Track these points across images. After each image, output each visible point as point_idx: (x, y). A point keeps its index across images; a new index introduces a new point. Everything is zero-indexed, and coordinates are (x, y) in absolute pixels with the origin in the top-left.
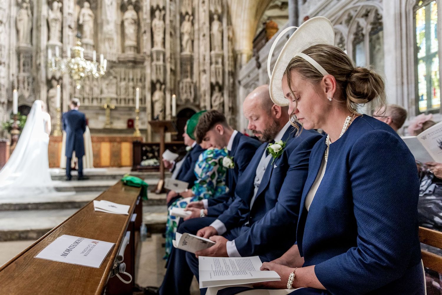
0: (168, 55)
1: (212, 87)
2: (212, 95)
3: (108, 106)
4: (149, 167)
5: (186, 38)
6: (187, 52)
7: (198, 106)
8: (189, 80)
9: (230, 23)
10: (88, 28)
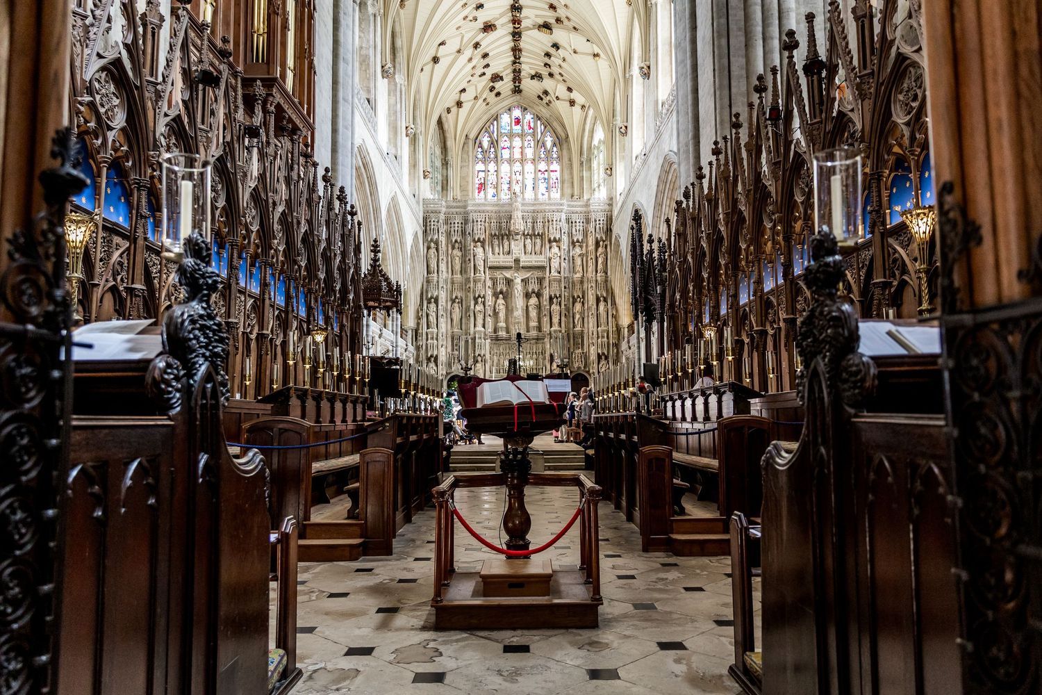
1: (599, 357)
5: (577, 316)
6: (578, 328)
7: (588, 372)
8: (580, 351)
9: (614, 303)
10: (502, 315)
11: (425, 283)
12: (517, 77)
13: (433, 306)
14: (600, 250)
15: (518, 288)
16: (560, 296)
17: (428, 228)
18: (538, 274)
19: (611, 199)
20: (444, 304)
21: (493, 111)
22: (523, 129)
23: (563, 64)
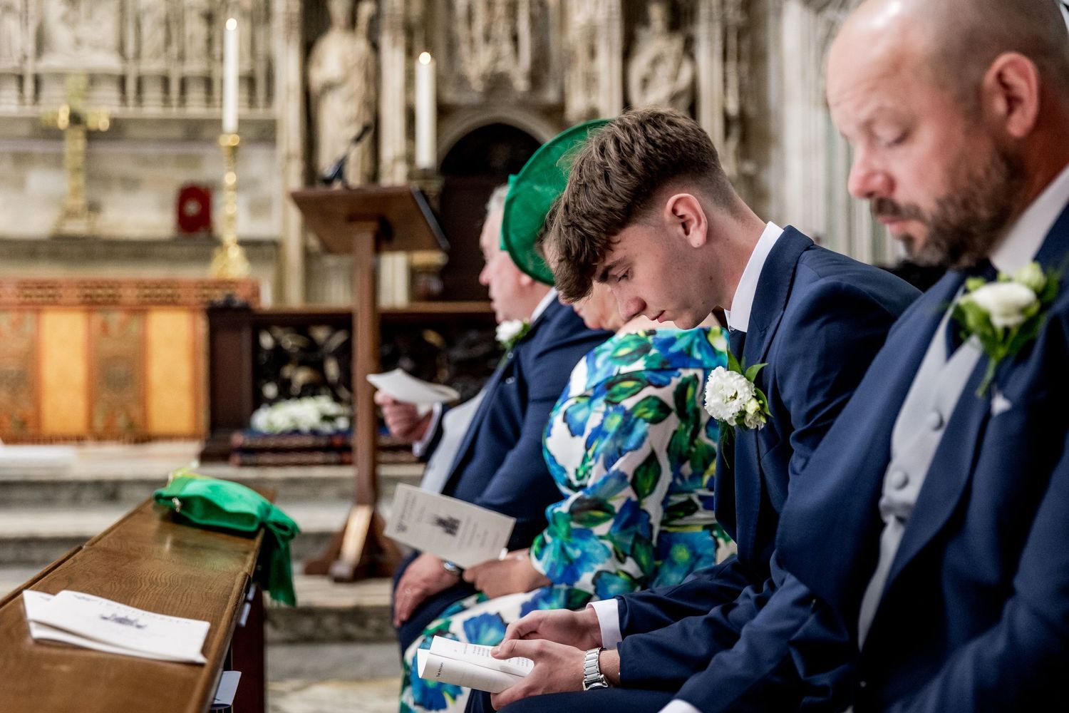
2: (628, 53)
3: (75, 119)
4: (295, 442)
7: (555, 113)
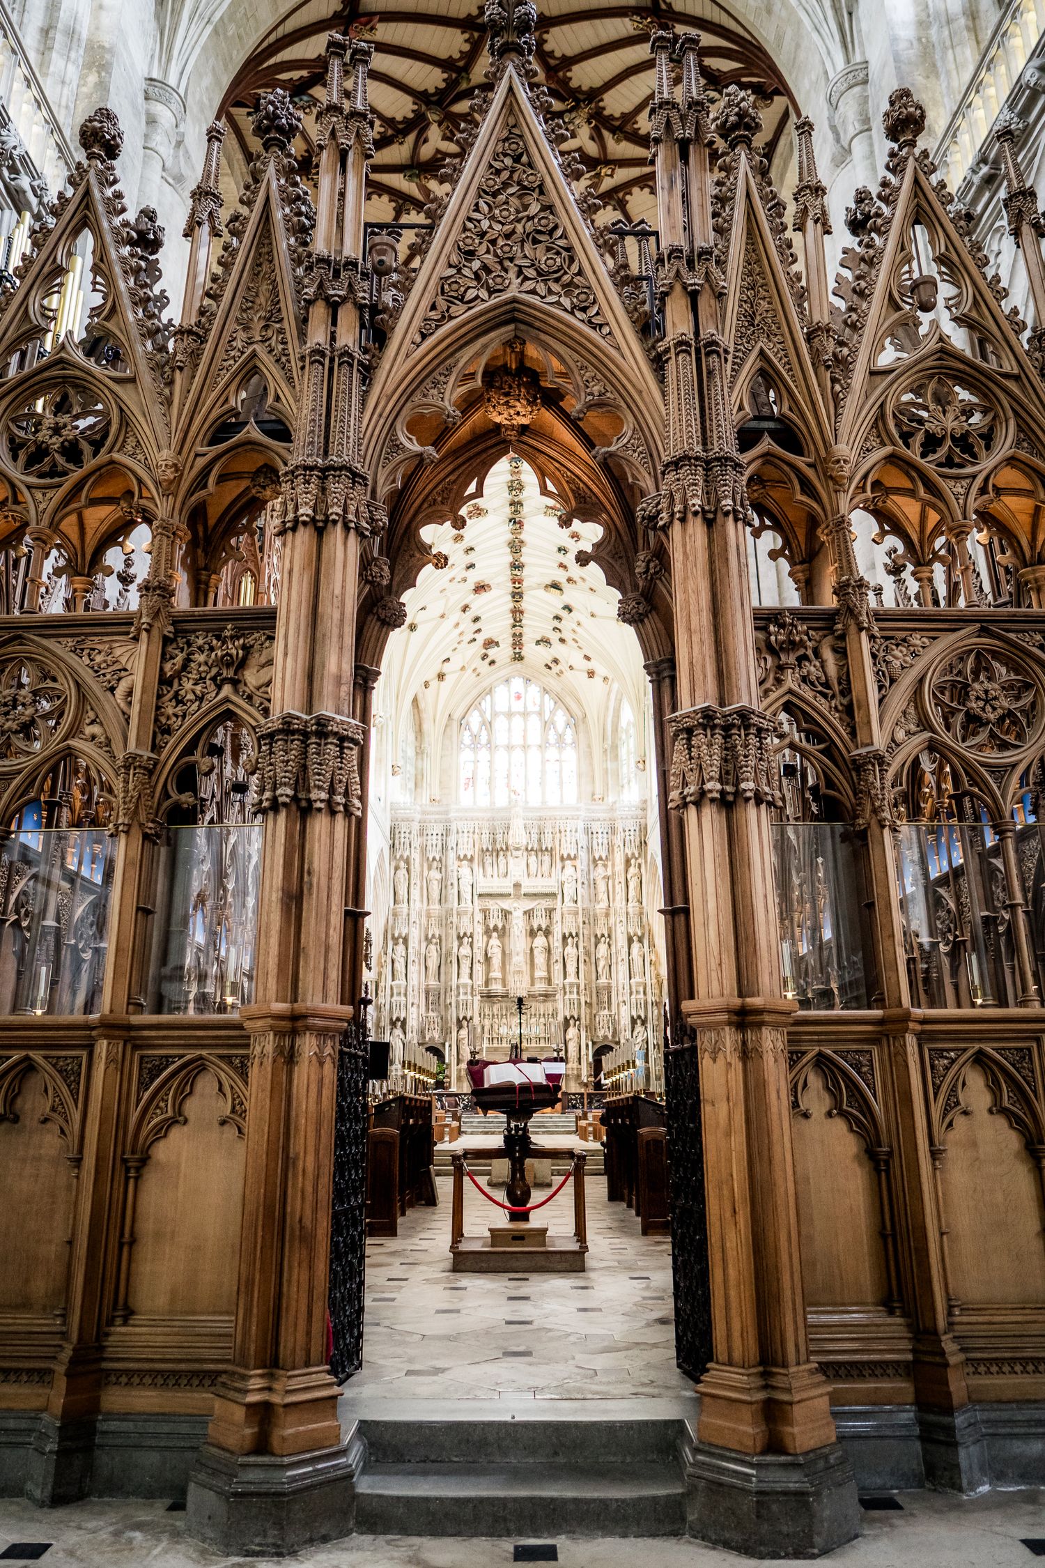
0: (582, 987)
1: (634, 1022)
5: (602, 963)
6: (603, 980)
7: (617, 1042)
8: (606, 1012)
9: (652, 944)
10: (496, 961)
11: (391, 917)
12: (517, 641)
13: (400, 948)
14: (632, 870)
15: (518, 925)
16: (577, 935)
17: (397, 842)
18: (545, 903)
19: (645, 802)
20: (416, 945)
21: (485, 684)
22: (525, 707)
23: (578, 629)
